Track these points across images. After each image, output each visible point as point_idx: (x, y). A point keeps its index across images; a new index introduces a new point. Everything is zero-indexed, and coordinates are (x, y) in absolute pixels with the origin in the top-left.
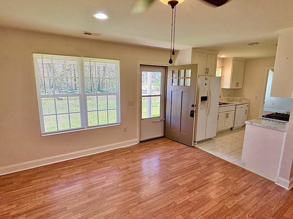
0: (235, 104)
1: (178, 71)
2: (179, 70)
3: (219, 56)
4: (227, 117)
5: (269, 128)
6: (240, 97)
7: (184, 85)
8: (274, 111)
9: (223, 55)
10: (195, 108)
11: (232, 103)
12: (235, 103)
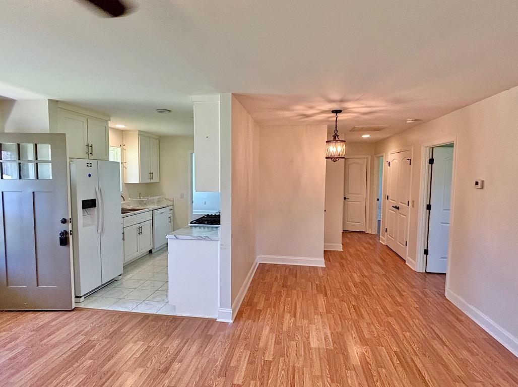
0: (151, 209)
1: (15, 147)
2: (19, 145)
3: (111, 124)
4: (140, 233)
5: (199, 238)
6: (158, 197)
7: (38, 179)
8: (205, 213)
9: (120, 124)
10: (70, 224)
11: (146, 207)
12: (152, 207)
